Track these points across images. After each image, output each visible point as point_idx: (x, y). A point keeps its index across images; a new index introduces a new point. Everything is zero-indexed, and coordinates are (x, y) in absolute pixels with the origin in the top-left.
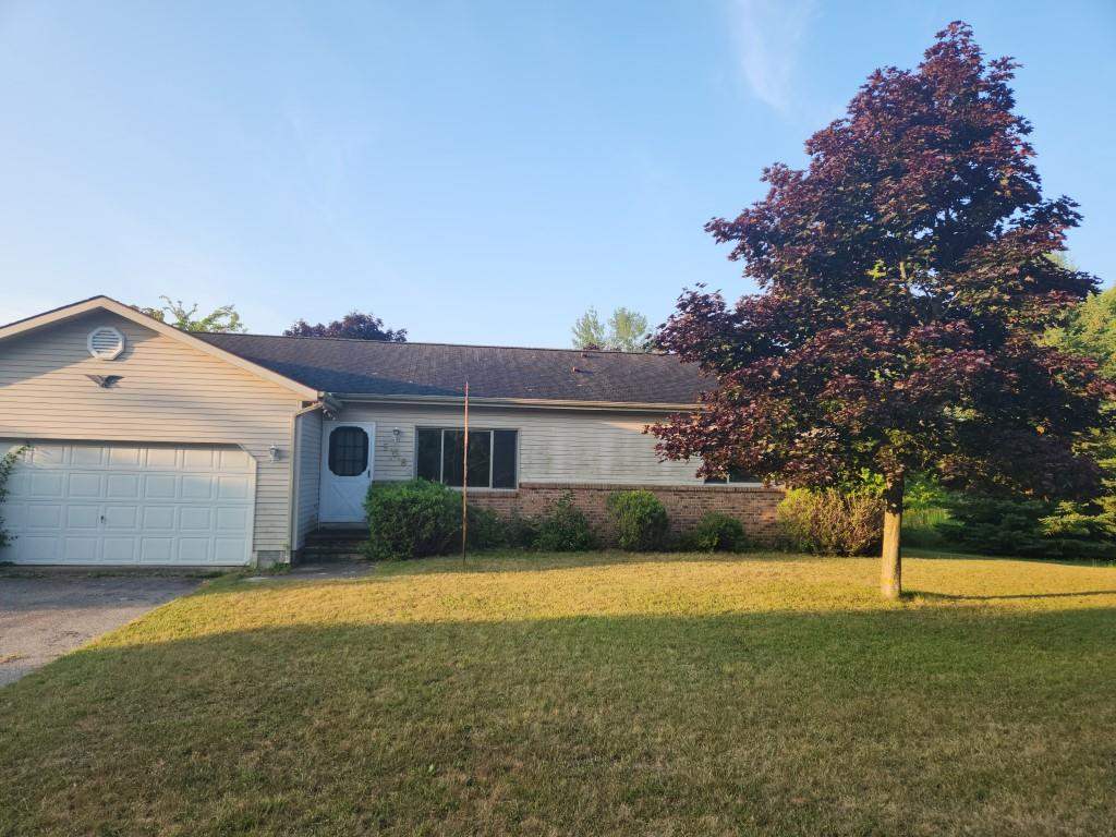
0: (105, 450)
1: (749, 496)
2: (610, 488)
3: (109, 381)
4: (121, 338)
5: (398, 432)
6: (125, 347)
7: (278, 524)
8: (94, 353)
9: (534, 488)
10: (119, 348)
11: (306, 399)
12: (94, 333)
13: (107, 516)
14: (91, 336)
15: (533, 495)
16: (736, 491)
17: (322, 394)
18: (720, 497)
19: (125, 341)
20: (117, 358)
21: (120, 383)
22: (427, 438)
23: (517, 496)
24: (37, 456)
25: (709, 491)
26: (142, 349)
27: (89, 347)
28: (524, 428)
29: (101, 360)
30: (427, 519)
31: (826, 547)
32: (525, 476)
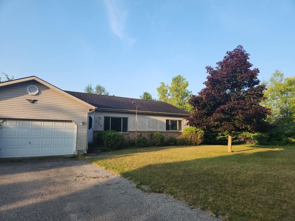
0: (31, 122)
1: (175, 133)
2: (149, 132)
3: (34, 101)
4: (38, 89)
5: (100, 118)
6: (39, 91)
7: (83, 143)
8: (29, 93)
9: (132, 132)
10: (37, 92)
11: (91, 109)
12: (29, 87)
13: (31, 142)
14: (28, 88)
15: (132, 134)
16: (172, 132)
17: (96, 108)
18: (169, 134)
19: (39, 90)
20: (37, 95)
21: (37, 102)
22: (107, 119)
23: (129, 134)
24: (8, 124)
25: (167, 132)
26: (44, 92)
27: (28, 91)
28: (129, 117)
29: (31, 94)
30: (119, 140)
31: (193, 144)
32: (130, 129)
